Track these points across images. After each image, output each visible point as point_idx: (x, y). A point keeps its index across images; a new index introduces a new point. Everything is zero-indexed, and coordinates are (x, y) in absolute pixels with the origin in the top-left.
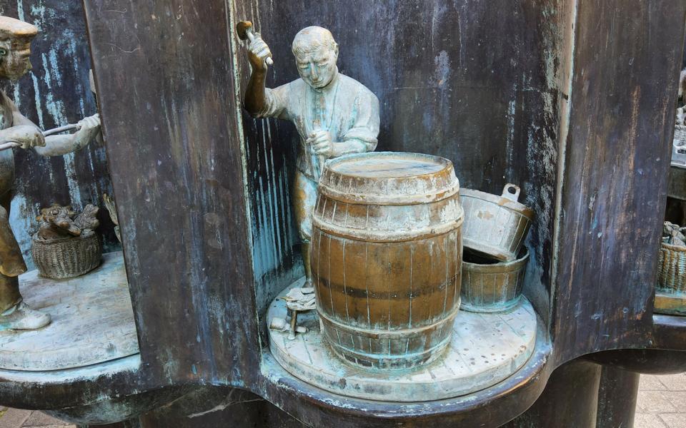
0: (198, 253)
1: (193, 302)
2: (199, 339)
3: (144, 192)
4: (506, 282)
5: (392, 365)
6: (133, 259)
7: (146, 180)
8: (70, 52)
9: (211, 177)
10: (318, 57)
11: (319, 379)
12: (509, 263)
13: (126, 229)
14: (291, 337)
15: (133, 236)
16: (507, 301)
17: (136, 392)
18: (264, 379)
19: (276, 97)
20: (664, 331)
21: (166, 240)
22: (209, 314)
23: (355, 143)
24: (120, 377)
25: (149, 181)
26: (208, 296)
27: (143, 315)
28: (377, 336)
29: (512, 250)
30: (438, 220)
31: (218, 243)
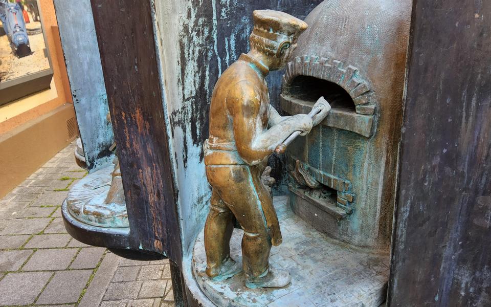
0: (459, 229)
1: (441, 269)
2: (437, 298)
3: (425, 177)
6: (402, 235)
7: (429, 167)
8: (245, 36)
13: (402, 209)
15: (406, 215)
21: (432, 218)
22: (454, 279)
25: (431, 167)
26: (458, 264)
27: (398, 281)
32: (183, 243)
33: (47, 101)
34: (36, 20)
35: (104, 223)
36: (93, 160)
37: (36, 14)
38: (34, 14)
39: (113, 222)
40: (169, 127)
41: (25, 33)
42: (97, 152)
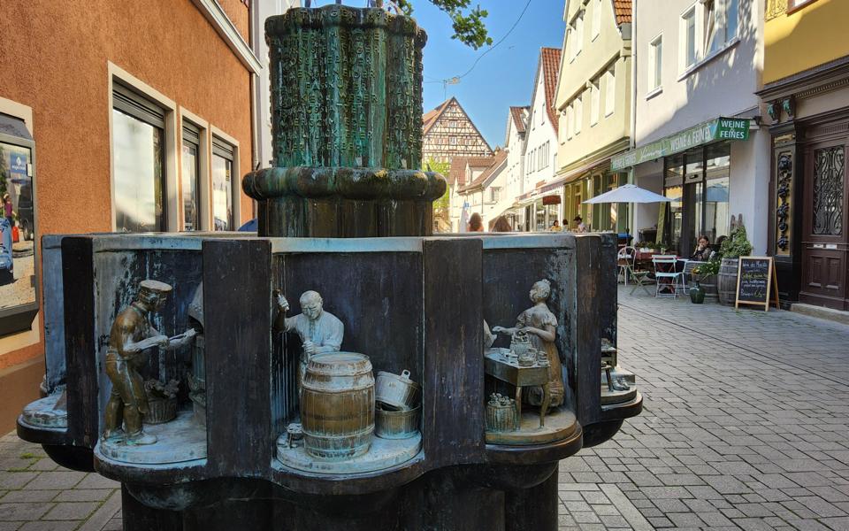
0: (244, 401)
1: (238, 428)
2: (239, 449)
4: (404, 422)
5: (335, 456)
9: (255, 363)
10: (311, 306)
11: (300, 465)
12: (404, 411)
14: (288, 448)
16: (406, 433)
17: (202, 478)
18: (272, 469)
19: (289, 323)
20: (491, 453)
21: (228, 395)
22: (246, 435)
23: (328, 347)
24: (195, 468)
25: (223, 364)
26: (246, 425)
28: (327, 439)
29: (406, 404)
30: (357, 384)
31: (253, 396)
32: (99, 428)
33: (22, 347)
34: (28, 239)
35: (48, 423)
36: (54, 385)
37: (29, 231)
38: (26, 231)
39: (55, 422)
40: (96, 344)
41: (10, 255)
42: (58, 379)
